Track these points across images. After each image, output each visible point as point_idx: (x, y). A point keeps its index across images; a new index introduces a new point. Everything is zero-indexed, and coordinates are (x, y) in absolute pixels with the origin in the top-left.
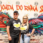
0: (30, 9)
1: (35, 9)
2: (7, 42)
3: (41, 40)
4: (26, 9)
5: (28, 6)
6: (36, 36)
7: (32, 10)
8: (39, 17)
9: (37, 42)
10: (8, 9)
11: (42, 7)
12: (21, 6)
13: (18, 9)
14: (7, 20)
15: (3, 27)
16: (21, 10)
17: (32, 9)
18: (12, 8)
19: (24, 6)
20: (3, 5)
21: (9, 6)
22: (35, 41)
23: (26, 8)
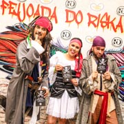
1: (117, 26)
5: (100, 15)
7: (108, 28)
12: (80, 12)
13: (69, 19)
16: (78, 23)
17: (107, 24)
18: (54, 16)
19: (88, 14)
20: (31, 5)
23: (93, 19)
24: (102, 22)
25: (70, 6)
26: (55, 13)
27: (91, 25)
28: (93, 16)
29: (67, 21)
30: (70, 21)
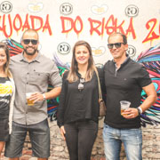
0: (111, 30)
1: (128, 31)
2: (25, 144)
4: (96, 30)
5: (104, 19)
11: (151, 24)
12: (78, 18)
16: (77, 32)
18: (47, 26)
19: (90, 19)
20: (18, 16)
21: (35, 20)
23: (95, 25)
24: (107, 28)
25: (65, 12)
26: (47, 22)
27: (94, 32)
29: (64, 31)
30: (67, 31)
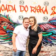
0: (39, 11)
1: (45, 11)
2: (6, 54)
3: (51, 52)
4: (33, 10)
5: (36, 7)
6: (46, 46)
7: (40, 12)
8: (49, 21)
9: (47, 55)
10: (9, 10)
11: (53, 9)
14: (7, 24)
15: (2, 34)
16: (26, 11)
18: (14, 9)
19: (31, 7)
20: (3, 5)
21: (10, 7)
22: (44, 53)
24: (37, 10)
27: (32, 11)
28: (33, 7)
29: (21, 11)
30: (22, 11)
